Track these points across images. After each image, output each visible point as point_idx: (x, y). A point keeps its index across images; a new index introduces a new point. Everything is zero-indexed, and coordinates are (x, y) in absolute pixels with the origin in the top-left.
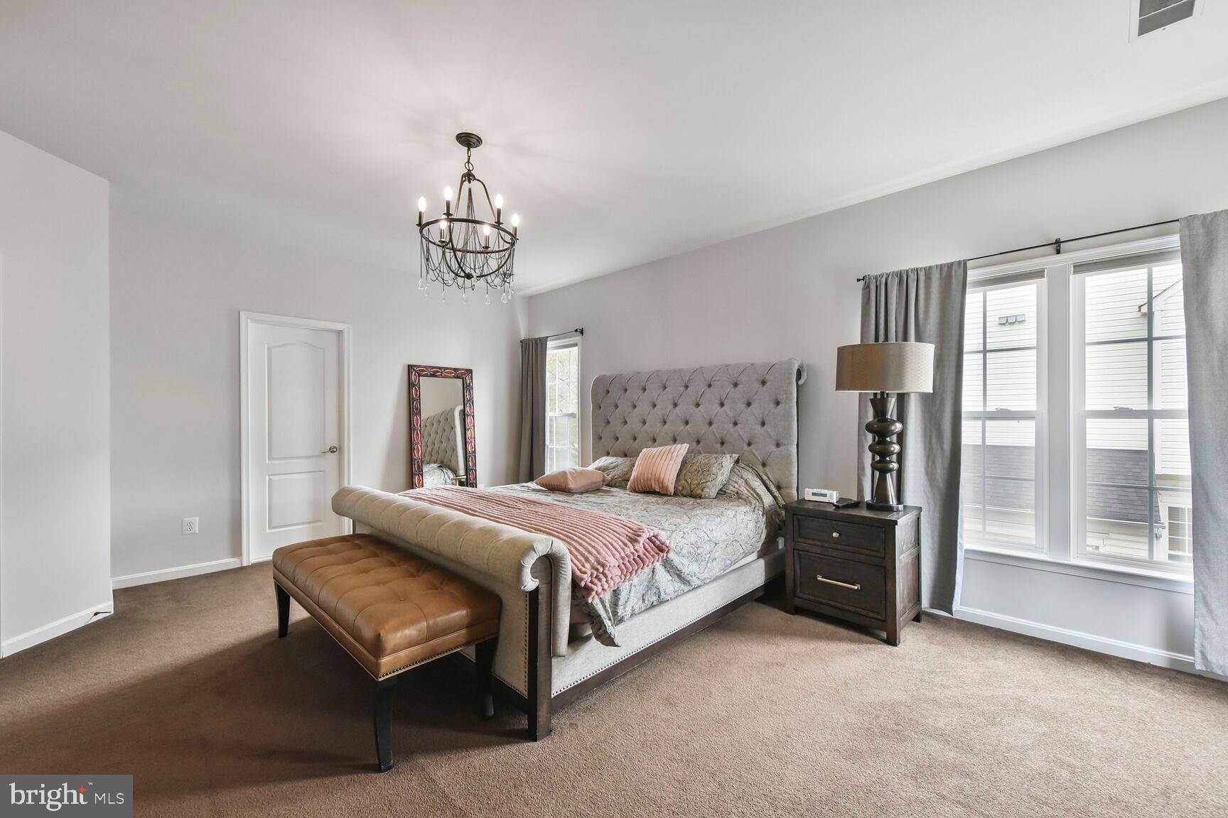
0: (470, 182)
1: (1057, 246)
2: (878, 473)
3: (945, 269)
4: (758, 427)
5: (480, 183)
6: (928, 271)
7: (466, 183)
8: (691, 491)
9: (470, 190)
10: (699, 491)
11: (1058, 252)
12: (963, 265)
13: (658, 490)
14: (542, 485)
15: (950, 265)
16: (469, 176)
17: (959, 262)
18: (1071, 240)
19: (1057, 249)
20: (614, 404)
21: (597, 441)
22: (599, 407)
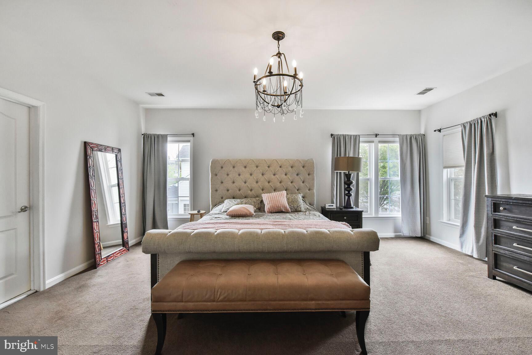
1: (376, 135)
2: (347, 197)
3: (355, 136)
4: (302, 183)
6: (351, 136)
8: (296, 210)
10: (300, 209)
11: (376, 137)
12: (359, 136)
13: (284, 211)
14: (227, 215)
15: (356, 136)
16: (279, 55)
17: (358, 135)
18: (378, 135)
19: (376, 136)
20: (226, 174)
21: (215, 192)
22: (216, 175)
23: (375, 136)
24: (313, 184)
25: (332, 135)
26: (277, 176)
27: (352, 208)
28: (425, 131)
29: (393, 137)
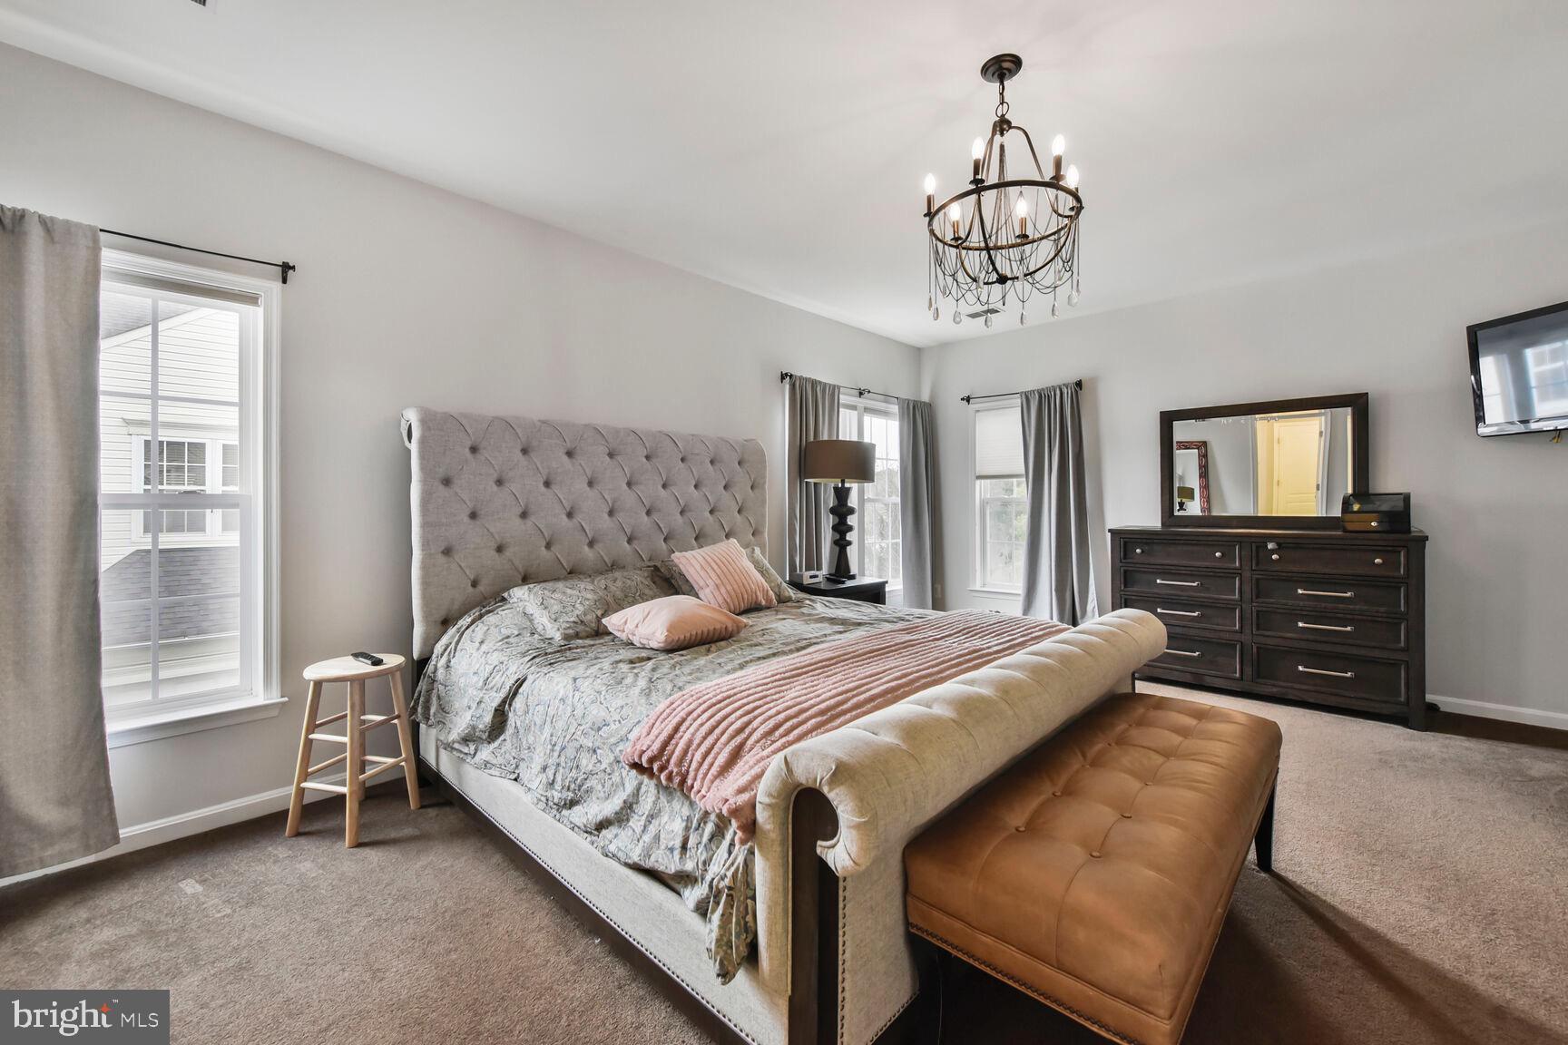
0: (1002, 134)
1: (863, 392)
2: (838, 549)
3: (830, 388)
4: (736, 513)
5: (1018, 131)
7: (998, 137)
9: (1002, 147)
11: (861, 397)
12: (837, 388)
13: (763, 603)
15: (832, 386)
16: (1003, 125)
17: (836, 386)
18: (869, 392)
19: (861, 394)
20: (495, 476)
21: (442, 559)
22: (447, 482)
23: (857, 393)
24: (764, 516)
25: (783, 376)
26: (674, 489)
27: (853, 577)
28: (933, 396)
29: (886, 402)
